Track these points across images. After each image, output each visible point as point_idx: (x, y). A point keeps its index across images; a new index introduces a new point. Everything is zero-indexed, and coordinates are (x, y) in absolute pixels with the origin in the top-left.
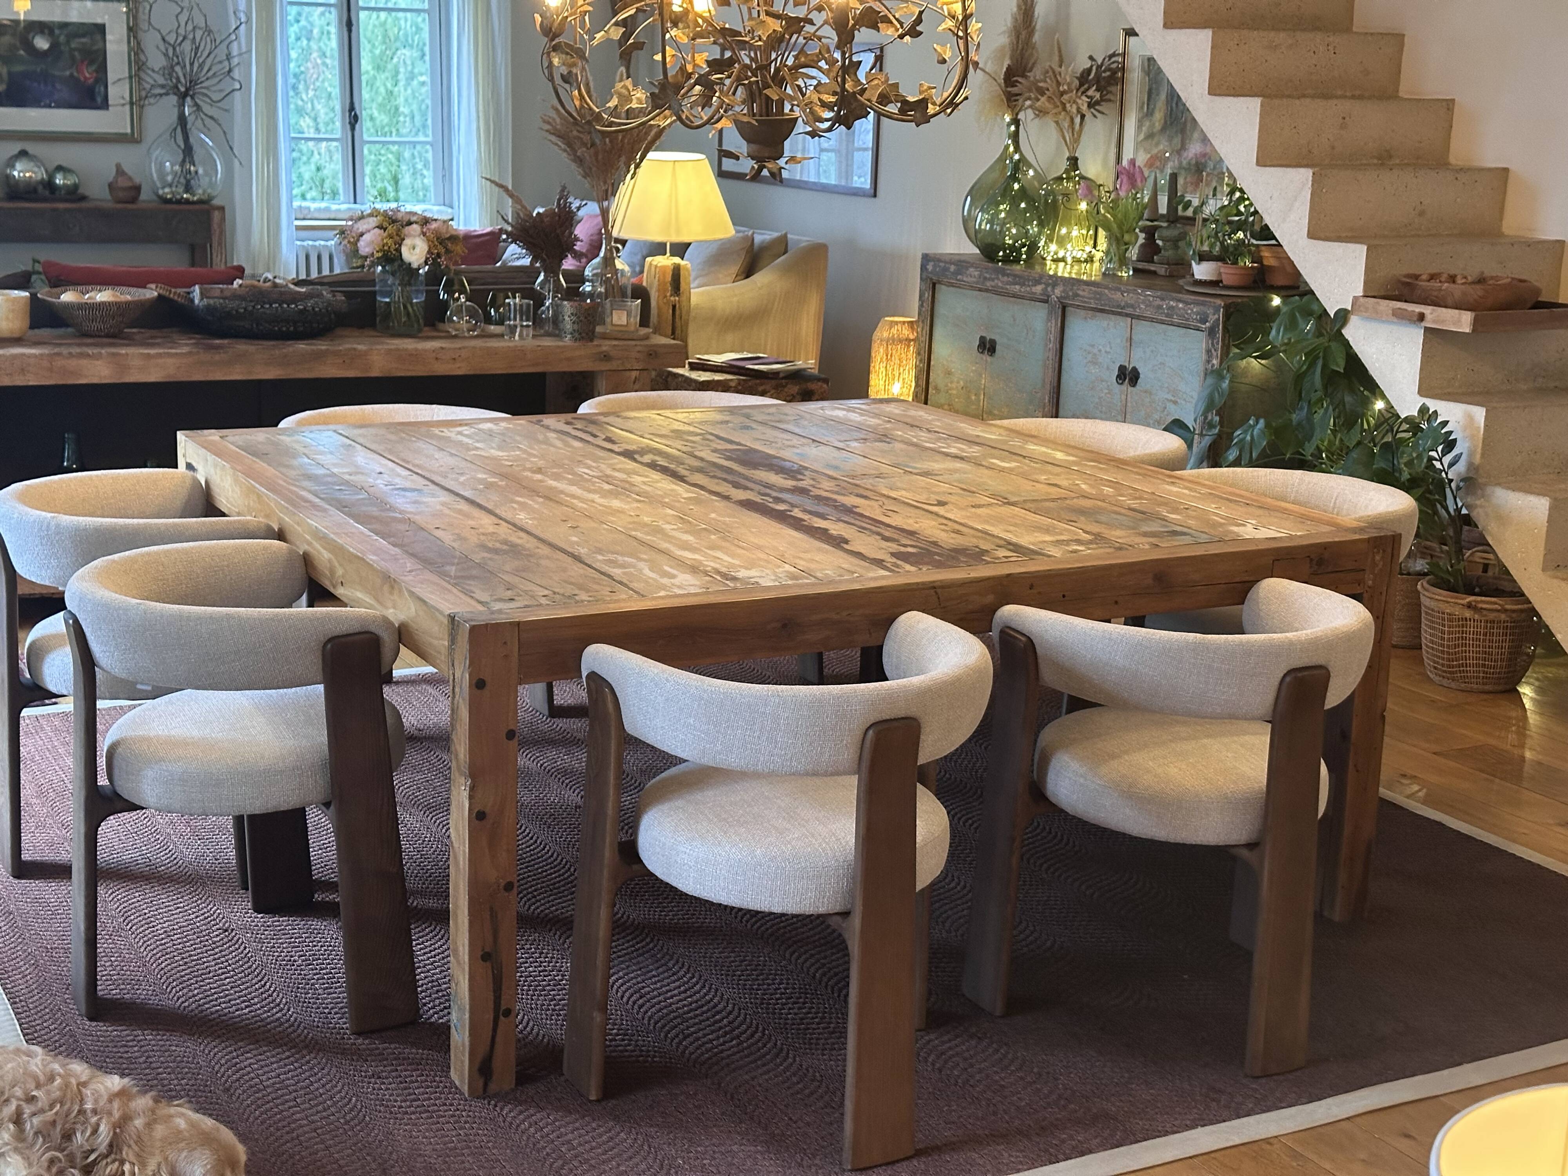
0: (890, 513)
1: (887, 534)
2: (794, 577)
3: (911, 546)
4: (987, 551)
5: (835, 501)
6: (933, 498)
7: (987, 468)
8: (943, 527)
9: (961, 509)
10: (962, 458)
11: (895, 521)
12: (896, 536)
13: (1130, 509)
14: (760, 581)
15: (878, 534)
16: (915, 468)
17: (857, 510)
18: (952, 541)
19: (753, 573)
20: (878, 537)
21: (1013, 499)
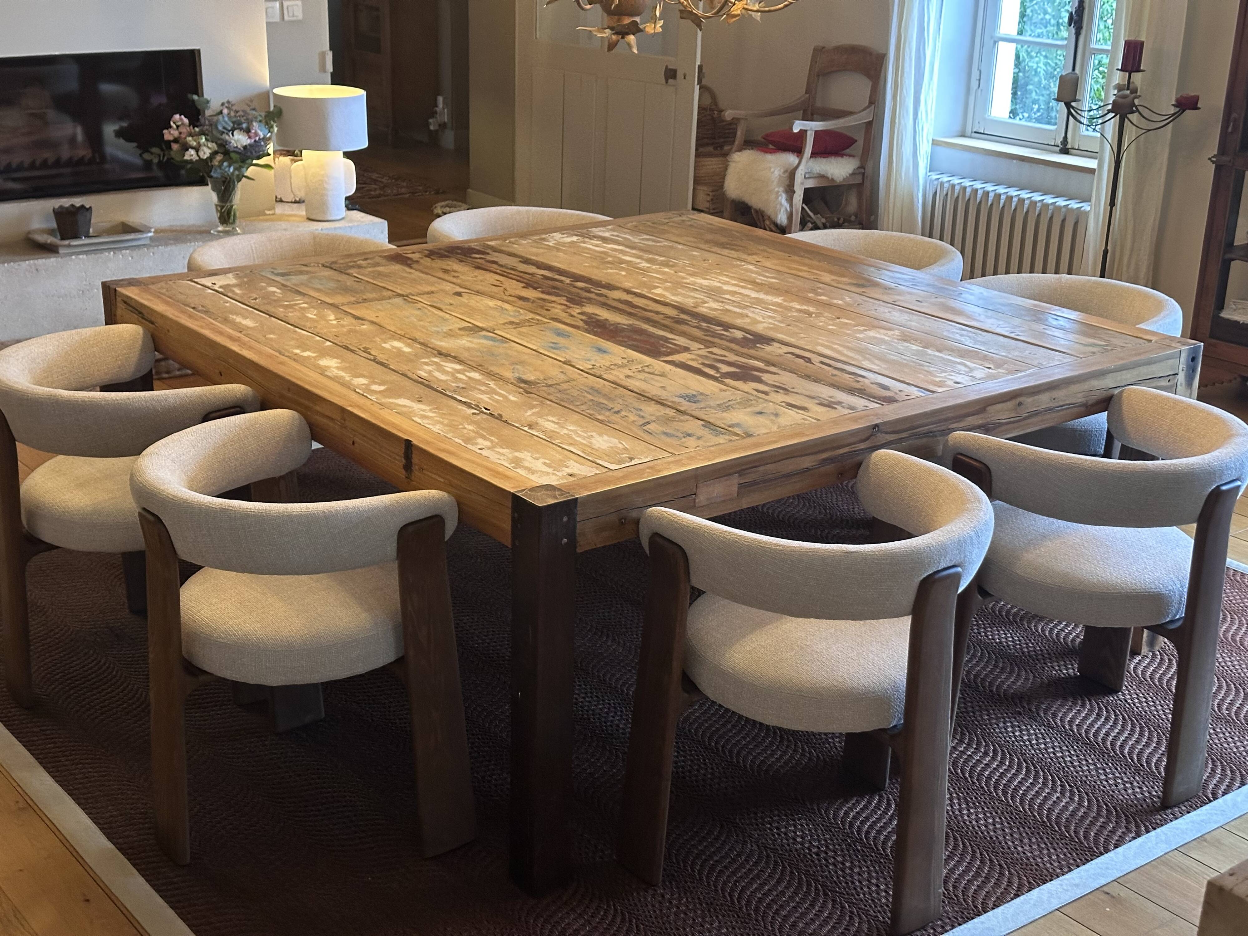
0: (498, 283)
1: (495, 266)
2: (544, 239)
3: (476, 258)
4: (426, 256)
5: (543, 292)
6: (464, 299)
7: (414, 340)
8: (456, 275)
9: (442, 290)
10: (440, 354)
11: (491, 278)
12: (489, 264)
13: (304, 295)
14: (561, 236)
15: (501, 266)
16: (486, 337)
17: (523, 285)
18: (450, 263)
19: (569, 240)
20: (501, 263)
21: (399, 300)
